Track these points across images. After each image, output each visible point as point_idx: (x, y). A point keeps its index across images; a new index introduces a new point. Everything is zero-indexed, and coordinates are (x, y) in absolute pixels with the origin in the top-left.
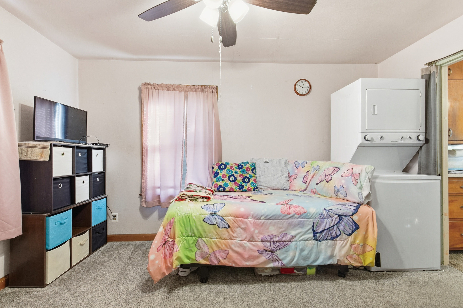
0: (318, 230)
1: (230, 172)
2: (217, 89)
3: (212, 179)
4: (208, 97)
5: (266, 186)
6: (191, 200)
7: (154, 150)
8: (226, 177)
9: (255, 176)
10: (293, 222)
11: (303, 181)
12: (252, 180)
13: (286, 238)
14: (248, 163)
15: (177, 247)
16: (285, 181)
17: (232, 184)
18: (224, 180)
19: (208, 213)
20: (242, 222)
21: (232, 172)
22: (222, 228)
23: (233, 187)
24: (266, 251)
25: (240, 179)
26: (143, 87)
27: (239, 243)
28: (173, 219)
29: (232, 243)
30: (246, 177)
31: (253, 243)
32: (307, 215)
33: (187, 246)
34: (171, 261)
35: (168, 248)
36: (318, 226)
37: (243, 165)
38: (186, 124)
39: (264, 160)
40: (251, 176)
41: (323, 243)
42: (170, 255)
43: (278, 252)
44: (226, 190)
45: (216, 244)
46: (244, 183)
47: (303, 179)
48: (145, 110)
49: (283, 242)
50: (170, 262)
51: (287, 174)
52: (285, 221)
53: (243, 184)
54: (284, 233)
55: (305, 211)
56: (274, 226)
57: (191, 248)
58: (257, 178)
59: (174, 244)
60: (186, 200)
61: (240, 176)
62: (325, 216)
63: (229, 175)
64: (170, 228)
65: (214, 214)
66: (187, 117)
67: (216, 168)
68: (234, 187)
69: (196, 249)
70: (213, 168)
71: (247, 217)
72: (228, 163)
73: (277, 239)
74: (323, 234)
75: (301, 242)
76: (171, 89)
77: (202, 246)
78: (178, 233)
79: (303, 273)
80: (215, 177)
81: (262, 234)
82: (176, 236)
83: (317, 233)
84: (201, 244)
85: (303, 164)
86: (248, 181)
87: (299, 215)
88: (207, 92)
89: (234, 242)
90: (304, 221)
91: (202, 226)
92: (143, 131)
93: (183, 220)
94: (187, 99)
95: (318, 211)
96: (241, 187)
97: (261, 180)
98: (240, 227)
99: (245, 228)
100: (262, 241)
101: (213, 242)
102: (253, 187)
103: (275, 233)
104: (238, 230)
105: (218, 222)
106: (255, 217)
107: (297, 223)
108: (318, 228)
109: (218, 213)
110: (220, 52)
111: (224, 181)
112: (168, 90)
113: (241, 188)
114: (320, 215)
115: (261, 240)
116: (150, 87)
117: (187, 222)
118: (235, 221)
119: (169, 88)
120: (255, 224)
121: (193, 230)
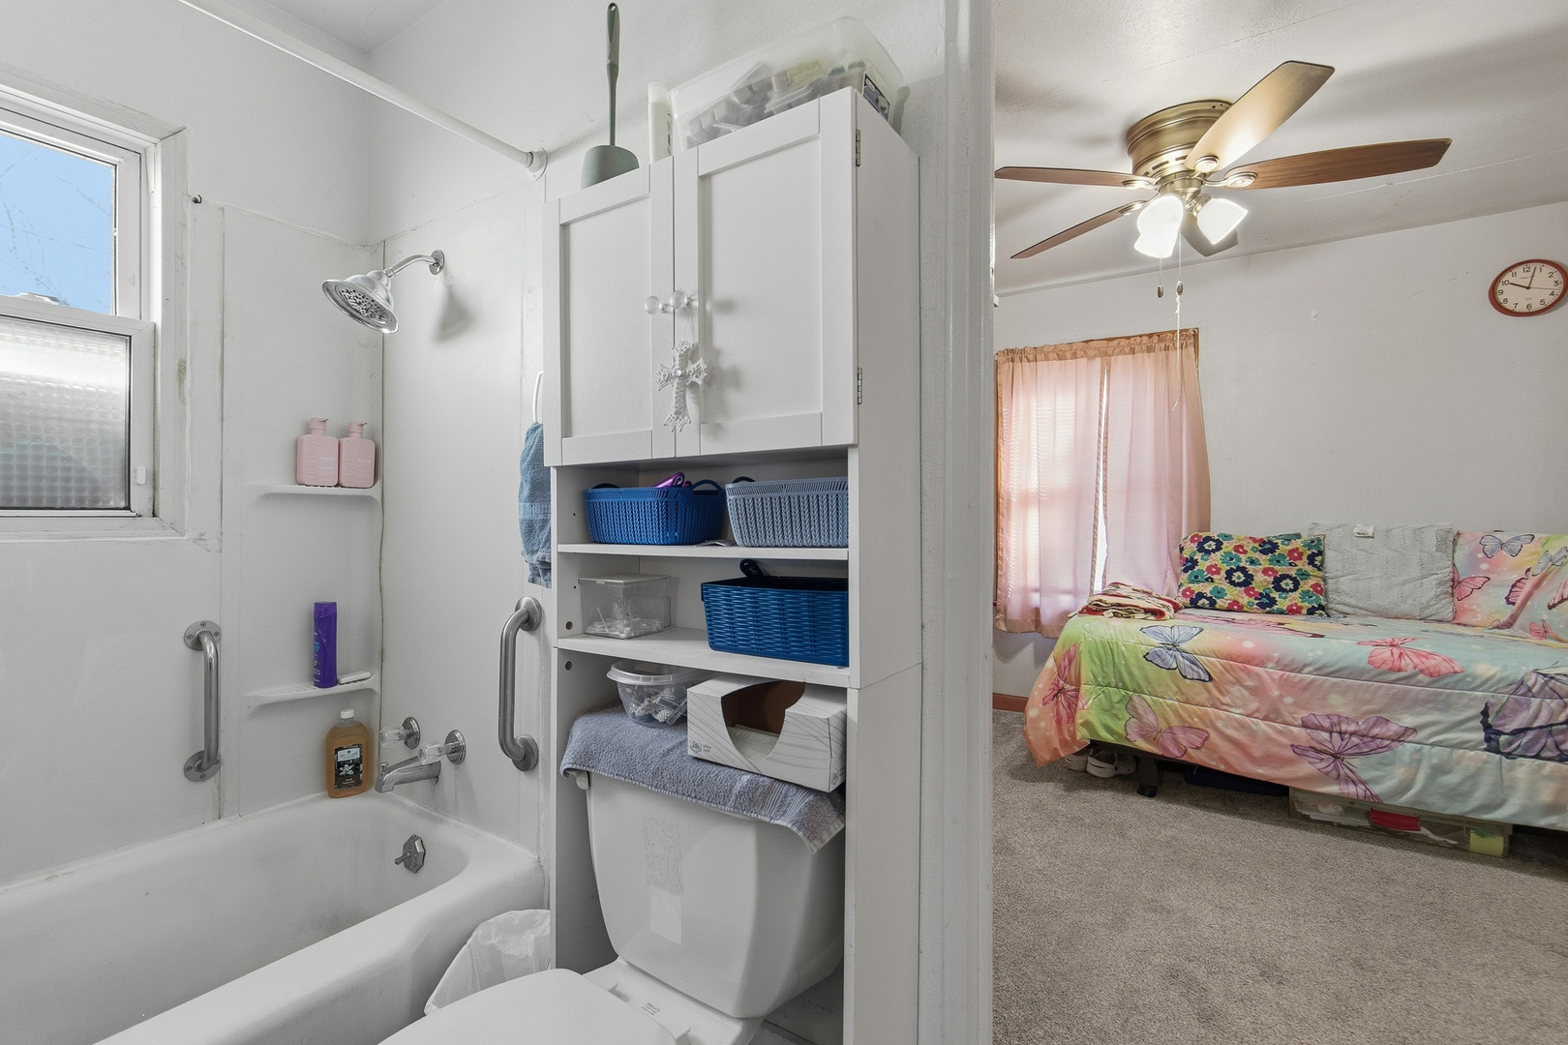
0: (1503, 725)
1: (1231, 559)
2: (1196, 336)
3: (1177, 577)
4: (1167, 363)
5: (1361, 605)
6: (1115, 615)
7: (1026, 501)
8: (1218, 572)
9: (1321, 574)
10: (1408, 692)
11: (1507, 598)
12: (1306, 585)
13: (1383, 730)
14: (1298, 536)
15: (1084, 702)
16: (1432, 594)
17: (1236, 592)
18: (1212, 579)
19: (1156, 642)
20: (1248, 673)
21: (1239, 560)
22: (1192, 679)
23: (1240, 600)
24: (1316, 751)
25: (1265, 580)
26: (1001, 359)
27: (1236, 720)
28: (1076, 646)
29: (1219, 718)
30: (1285, 577)
31: (1279, 726)
32: (1461, 680)
33: (1106, 704)
34: (1072, 729)
35: (1066, 704)
36: (1505, 716)
37: (1279, 542)
38: (1106, 438)
39: (1356, 530)
40: (1305, 575)
41: (1523, 765)
42: (1069, 717)
43: (1355, 762)
44: (1217, 606)
45: (1175, 712)
46: (1277, 590)
47: (1511, 591)
48: (1004, 409)
49: (1372, 737)
50: (1069, 731)
51: (1446, 573)
52: (1381, 687)
53: (1275, 595)
54: (1378, 718)
55: (1457, 669)
56: (1343, 693)
57: (1114, 712)
58: (1329, 581)
59: (1077, 697)
60: (1104, 613)
61: (1265, 571)
62: (1534, 690)
63: (1229, 568)
64: (1070, 664)
65: (1171, 647)
66: (1107, 419)
67: (1190, 548)
68: (1244, 600)
69: (1128, 716)
70: (1182, 549)
71: (1262, 663)
72: (1227, 537)
73: (1352, 728)
74: (1525, 740)
75: (1436, 748)
76: (1068, 354)
77: (1141, 711)
78: (1086, 674)
79: (1454, 842)
80: (1185, 571)
81: (1304, 708)
82: (1083, 679)
83: (1501, 733)
84: (1138, 706)
85: (1517, 544)
86: (1292, 586)
87: (1431, 676)
88: (1167, 348)
89: (1224, 716)
90: (1450, 694)
91: (1141, 668)
92: (1000, 460)
93: (1097, 650)
94: (1109, 375)
95: (1505, 674)
96: (1265, 600)
97: (1342, 587)
98: (1239, 682)
99: (1257, 687)
100: (1305, 725)
101: (1169, 706)
102: (1307, 605)
103: (1345, 711)
104: (1236, 689)
105: (1182, 666)
106: (1286, 665)
107: (1422, 696)
108: (1502, 722)
109: (1183, 646)
110: (1177, 311)
111: (1212, 581)
112: (1061, 358)
113: (1266, 603)
114: (1514, 686)
115: (1303, 722)
116: (1017, 358)
117: (1106, 654)
118: (1228, 668)
119: (1062, 353)
120: (1286, 685)
121: (1120, 673)
